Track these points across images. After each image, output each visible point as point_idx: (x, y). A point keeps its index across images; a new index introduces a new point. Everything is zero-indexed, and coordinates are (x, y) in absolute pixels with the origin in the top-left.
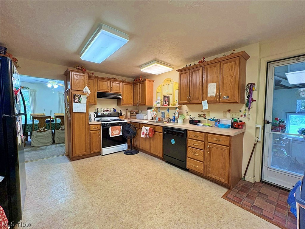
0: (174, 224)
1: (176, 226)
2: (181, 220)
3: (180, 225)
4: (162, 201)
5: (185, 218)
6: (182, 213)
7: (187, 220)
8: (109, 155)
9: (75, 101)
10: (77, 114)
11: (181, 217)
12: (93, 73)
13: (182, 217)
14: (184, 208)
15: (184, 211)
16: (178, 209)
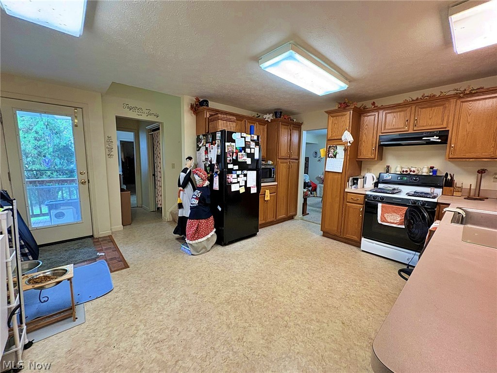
0: (208, 340)
1: (204, 342)
2: (212, 352)
3: (205, 348)
4: (252, 329)
5: (214, 359)
6: (226, 356)
7: (211, 361)
8: (368, 254)
9: (330, 156)
10: (331, 174)
11: (217, 352)
12: (374, 102)
13: (218, 355)
14: (236, 362)
15: (230, 362)
16: (235, 350)
